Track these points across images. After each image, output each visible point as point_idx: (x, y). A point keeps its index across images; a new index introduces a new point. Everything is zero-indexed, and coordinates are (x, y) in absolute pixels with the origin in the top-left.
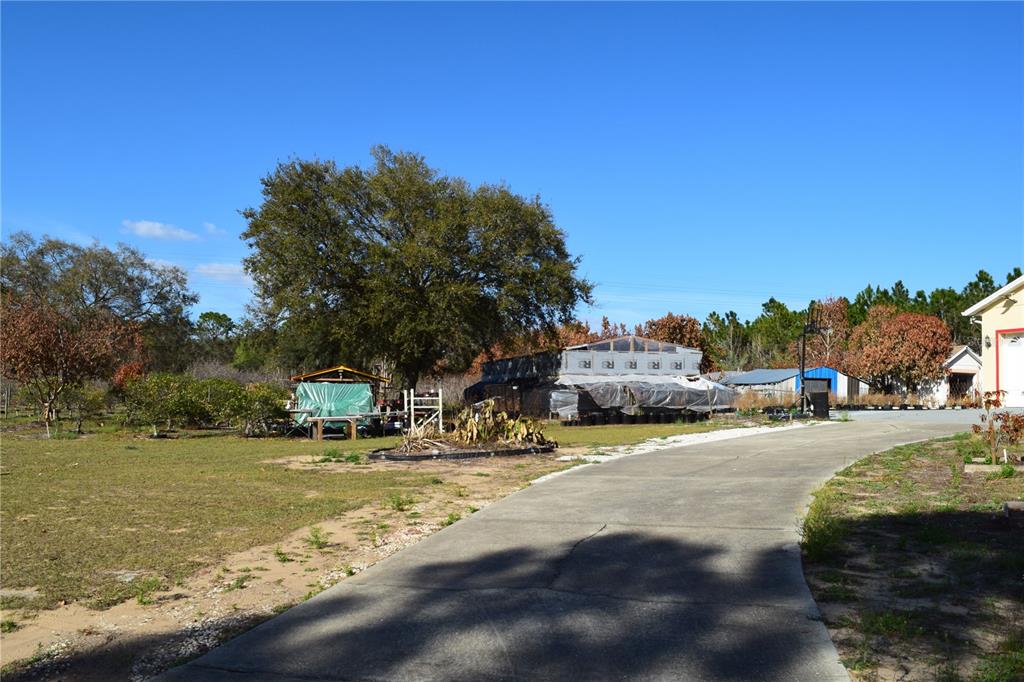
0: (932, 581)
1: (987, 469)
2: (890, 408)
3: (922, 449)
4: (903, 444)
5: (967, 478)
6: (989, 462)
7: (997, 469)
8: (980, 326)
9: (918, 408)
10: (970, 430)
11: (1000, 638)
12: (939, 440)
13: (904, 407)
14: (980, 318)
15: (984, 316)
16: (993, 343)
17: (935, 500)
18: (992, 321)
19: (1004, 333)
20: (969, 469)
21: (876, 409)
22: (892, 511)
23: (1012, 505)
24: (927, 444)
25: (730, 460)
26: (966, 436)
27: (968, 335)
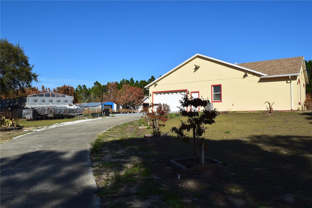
0: (122, 154)
1: (144, 127)
2: (127, 113)
3: (131, 123)
4: (126, 122)
5: (139, 130)
6: (145, 126)
7: (146, 127)
8: (148, 91)
9: (134, 113)
10: (141, 118)
11: (131, 165)
12: (136, 121)
13: (130, 113)
14: (149, 89)
15: (150, 88)
16: (152, 95)
17: (130, 136)
18: (152, 90)
19: (154, 93)
20: (140, 127)
21: (123, 113)
22: (118, 139)
23: (146, 135)
24: (133, 122)
25: (78, 129)
26: (140, 120)
27: (147, 93)
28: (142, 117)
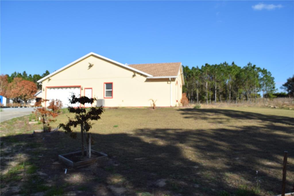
1: (35, 123)
2: (17, 107)
3: (20, 118)
4: (16, 117)
5: (29, 125)
6: (36, 121)
7: (37, 122)
8: (42, 85)
9: (25, 107)
10: (32, 114)
11: (17, 163)
12: (26, 116)
13: (21, 107)
15: (43, 82)
16: (45, 89)
17: (17, 131)
18: (45, 84)
19: (48, 87)
20: (30, 123)
21: (13, 107)
22: (4, 135)
23: (36, 131)
24: (23, 117)
26: (31, 115)
27: (40, 87)
28: (33, 112)
